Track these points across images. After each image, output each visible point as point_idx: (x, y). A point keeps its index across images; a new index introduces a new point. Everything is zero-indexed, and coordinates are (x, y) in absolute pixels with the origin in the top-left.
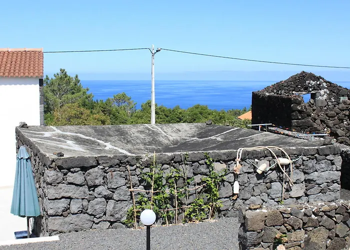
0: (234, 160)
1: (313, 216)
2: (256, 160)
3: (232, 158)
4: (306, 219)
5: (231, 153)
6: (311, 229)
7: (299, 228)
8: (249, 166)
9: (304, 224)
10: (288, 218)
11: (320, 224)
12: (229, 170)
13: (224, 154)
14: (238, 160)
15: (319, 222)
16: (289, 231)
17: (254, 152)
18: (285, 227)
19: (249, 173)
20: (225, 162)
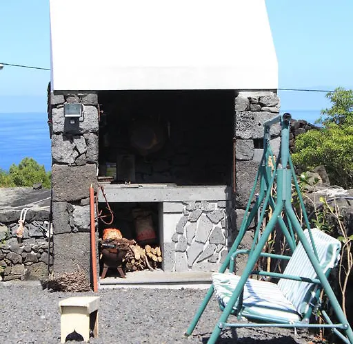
0: (17, 221)
1: (33, 252)
2: (46, 222)
3: (14, 220)
4: (25, 254)
5: (13, 214)
6: (30, 263)
7: (18, 263)
8: (37, 228)
9: (24, 259)
10: (7, 253)
11: (40, 259)
12: (11, 233)
13: (5, 214)
14: (21, 221)
15: (38, 258)
16: (8, 265)
17: (42, 212)
18: (5, 261)
19: (37, 237)
20: (7, 224)
